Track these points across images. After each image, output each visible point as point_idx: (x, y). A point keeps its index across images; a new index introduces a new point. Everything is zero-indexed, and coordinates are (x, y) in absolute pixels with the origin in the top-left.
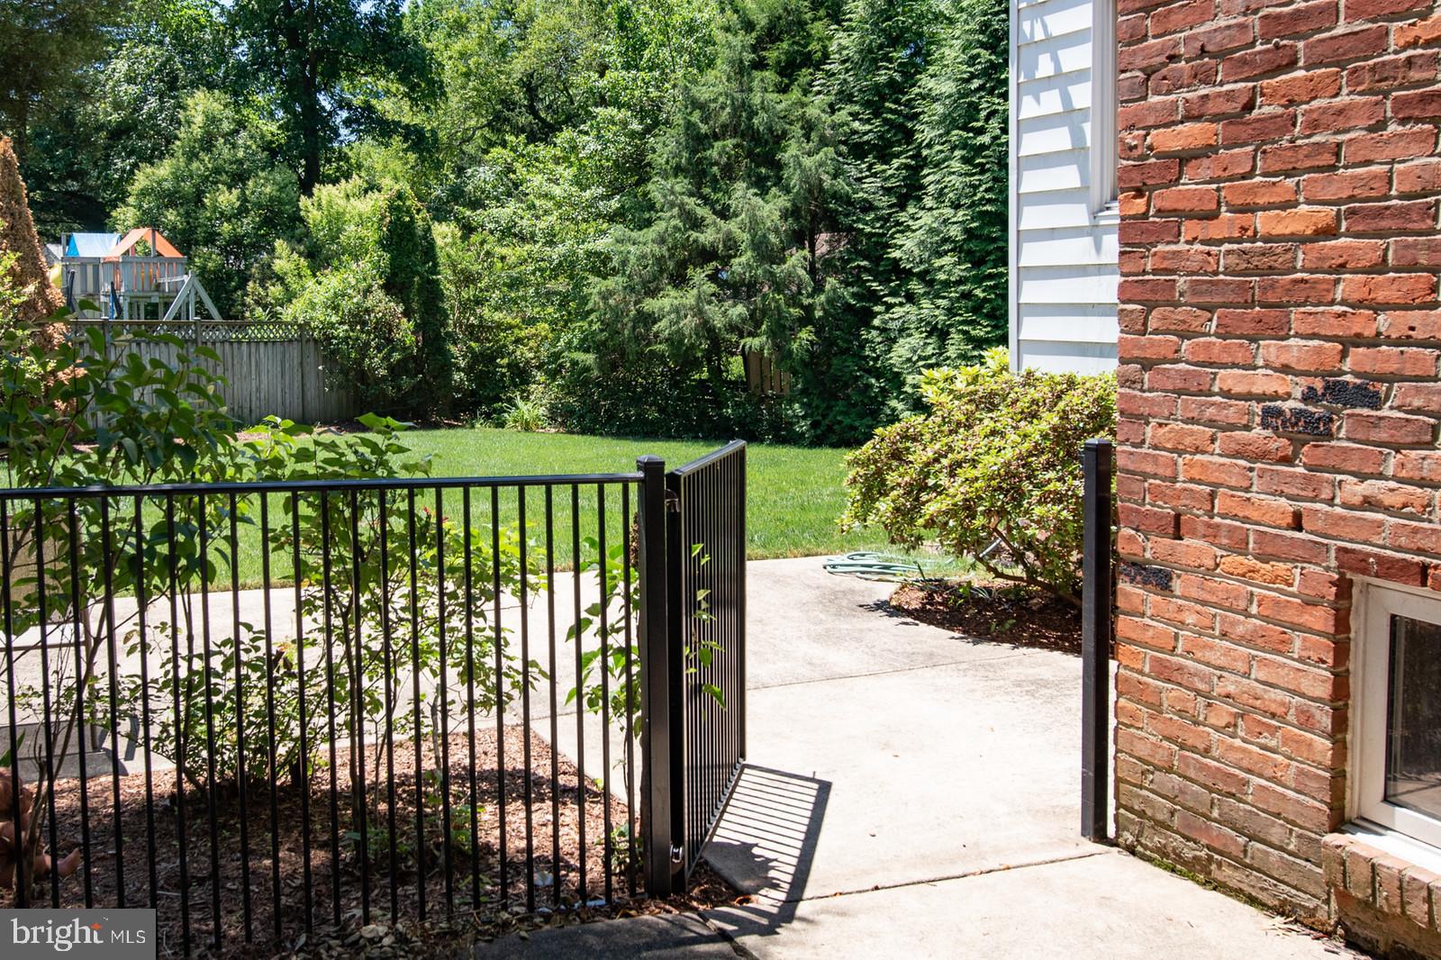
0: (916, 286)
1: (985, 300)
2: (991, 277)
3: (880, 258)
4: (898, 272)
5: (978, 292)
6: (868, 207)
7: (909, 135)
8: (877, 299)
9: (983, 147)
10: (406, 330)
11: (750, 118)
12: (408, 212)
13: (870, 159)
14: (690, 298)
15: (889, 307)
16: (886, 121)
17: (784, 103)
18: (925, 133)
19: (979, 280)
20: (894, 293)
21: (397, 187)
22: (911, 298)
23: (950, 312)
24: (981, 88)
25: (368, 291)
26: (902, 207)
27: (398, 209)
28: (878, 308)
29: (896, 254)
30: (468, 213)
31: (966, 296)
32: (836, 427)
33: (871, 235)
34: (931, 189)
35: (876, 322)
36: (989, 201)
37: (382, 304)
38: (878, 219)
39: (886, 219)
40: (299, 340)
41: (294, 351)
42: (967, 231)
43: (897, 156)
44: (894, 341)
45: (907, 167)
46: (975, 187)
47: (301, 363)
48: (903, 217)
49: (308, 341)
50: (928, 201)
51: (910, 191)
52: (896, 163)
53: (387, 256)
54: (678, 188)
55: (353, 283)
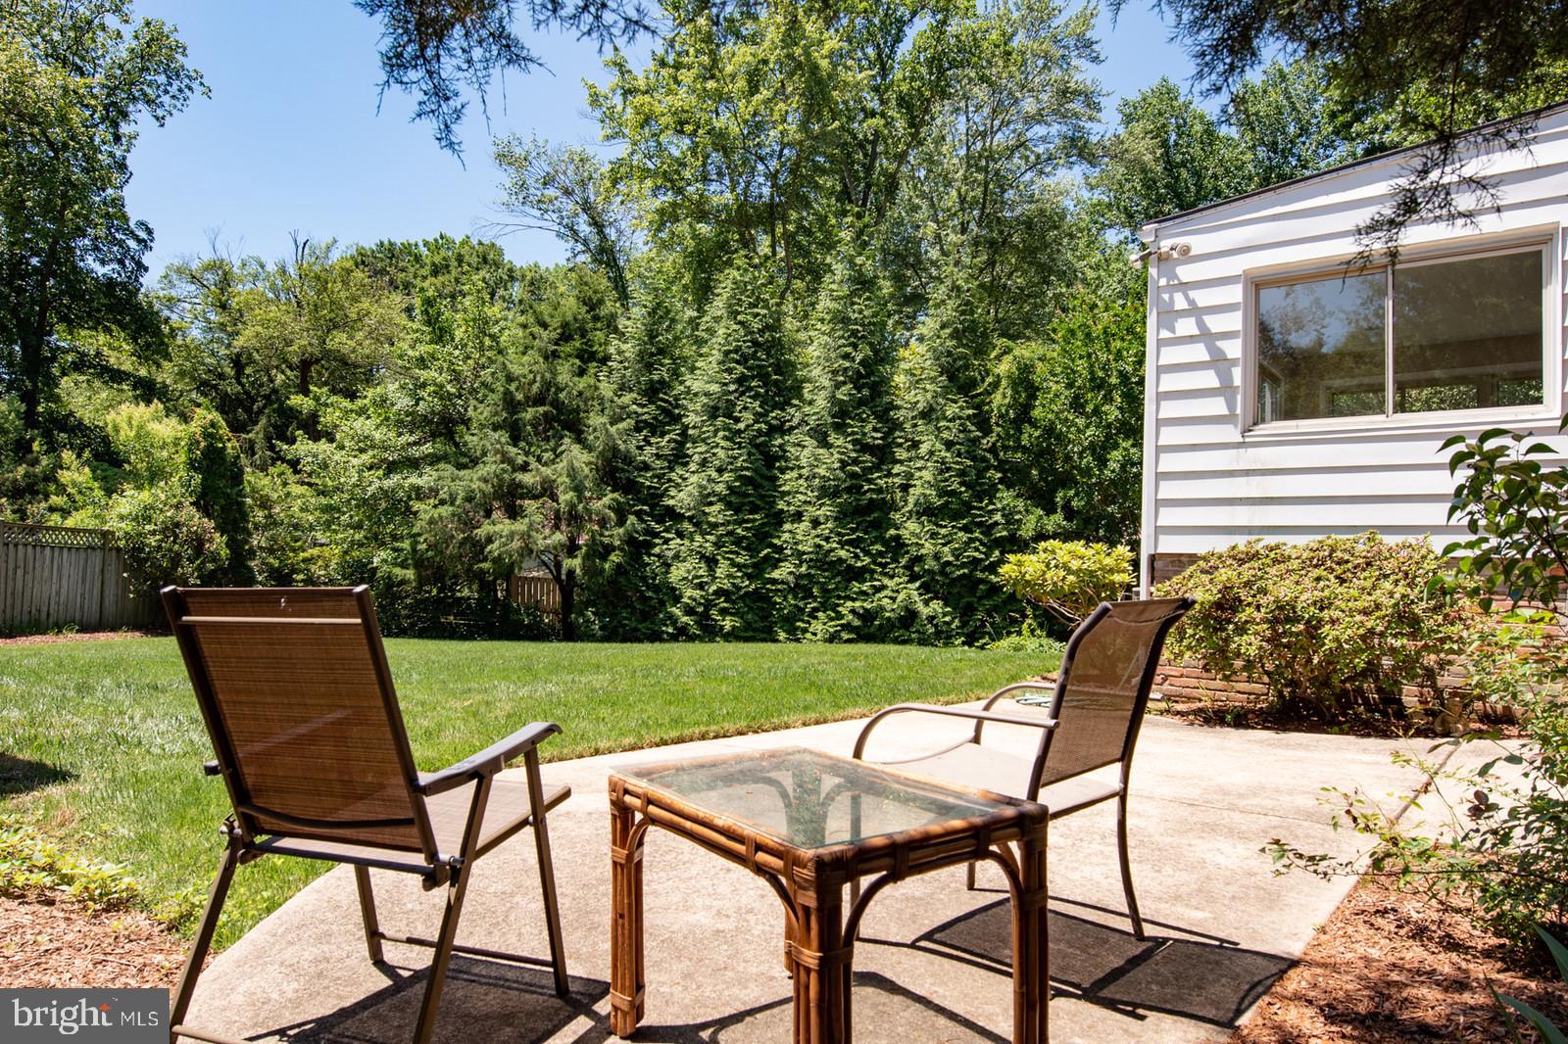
0: (687, 526)
1: (744, 537)
2: (747, 521)
3: (657, 504)
4: (672, 514)
5: (739, 531)
6: (646, 467)
7: (677, 419)
8: (657, 535)
9: (739, 432)
10: (218, 543)
11: (556, 393)
12: (221, 439)
13: (645, 432)
14: (521, 526)
15: (666, 541)
16: (658, 407)
17: (582, 383)
18: (691, 419)
19: (740, 523)
20: (667, 530)
21: (210, 417)
22: (680, 535)
23: (718, 545)
24: (736, 391)
25: (178, 507)
26: (672, 469)
27: (211, 435)
28: (657, 541)
29: (671, 502)
30: (285, 447)
31: (731, 533)
32: (621, 630)
33: (650, 487)
34: (696, 458)
35: (657, 550)
36: (747, 469)
37: (194, 519)
38: (654, 476)
39: (659, 477)
40: (103, 548)
41: (96, 558)
42: (729, 488)
43: (669, 432)
44: (669, 566)
45: (675, 441)
46: (735, 458)
47: (102, 571)
48: (674, 476)
49: (111, 549)
50: (693, 467)
51: (679, 458)
52: (667, 438)
53: (198, 478)
54: (503, 440)
55: (163, 498)
